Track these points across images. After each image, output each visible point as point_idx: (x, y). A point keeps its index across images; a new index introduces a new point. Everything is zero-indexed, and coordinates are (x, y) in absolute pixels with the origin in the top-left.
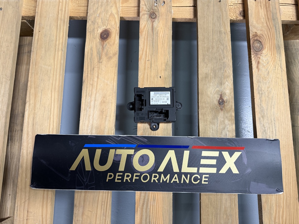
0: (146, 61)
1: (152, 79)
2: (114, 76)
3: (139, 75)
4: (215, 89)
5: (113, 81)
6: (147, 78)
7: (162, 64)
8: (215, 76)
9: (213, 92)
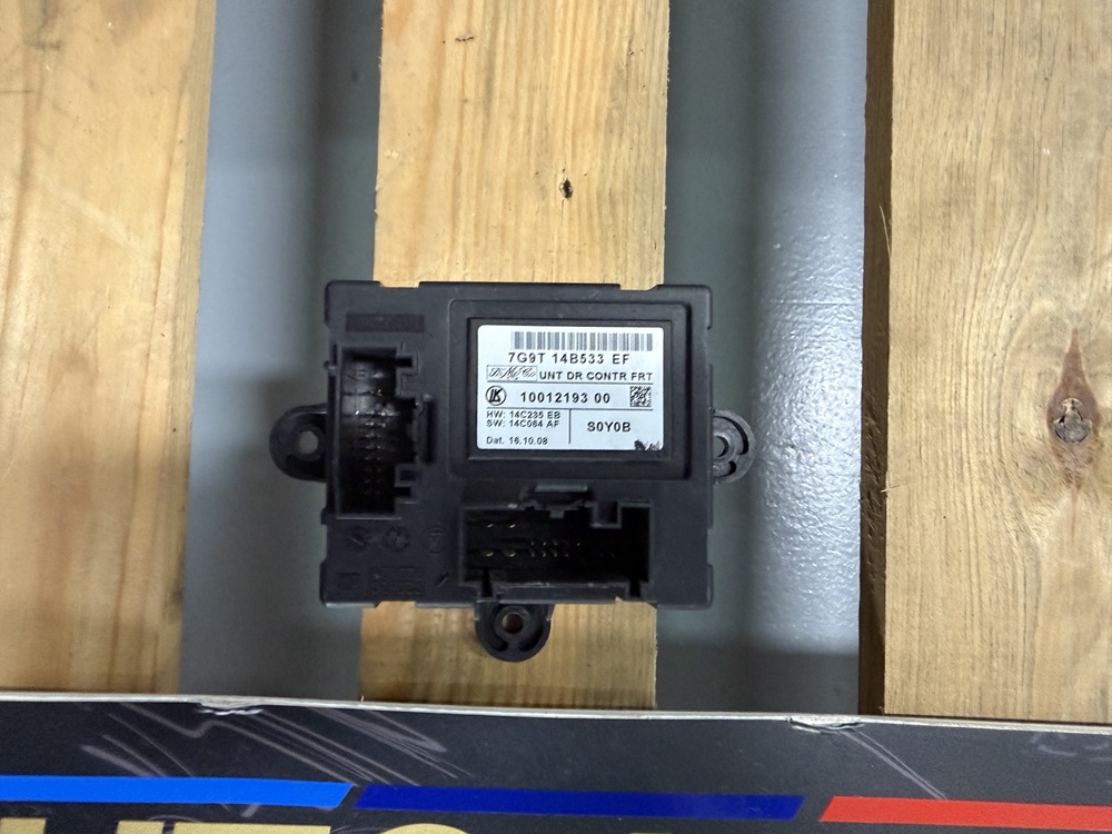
0: (450, 40)
1: (498, 204)
2: (161, 166)
3: (384, 167)
4: (1023, 303)
5: (151, 218)
6: (456, 194)
7: (587, 78)
8: (1029, 192)
9: (1003, 331)
